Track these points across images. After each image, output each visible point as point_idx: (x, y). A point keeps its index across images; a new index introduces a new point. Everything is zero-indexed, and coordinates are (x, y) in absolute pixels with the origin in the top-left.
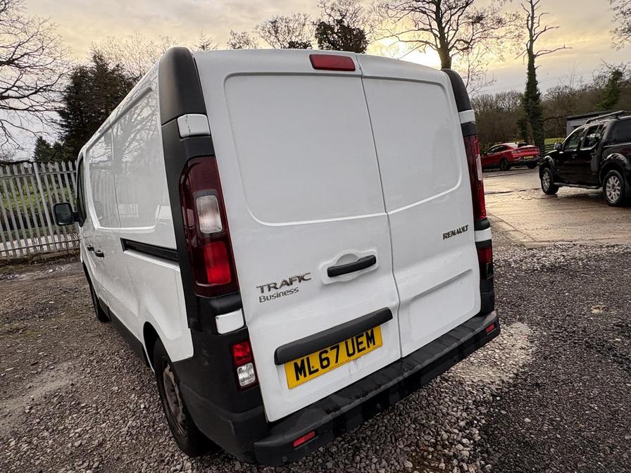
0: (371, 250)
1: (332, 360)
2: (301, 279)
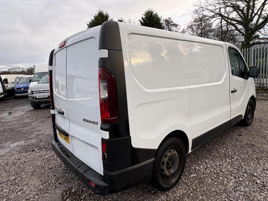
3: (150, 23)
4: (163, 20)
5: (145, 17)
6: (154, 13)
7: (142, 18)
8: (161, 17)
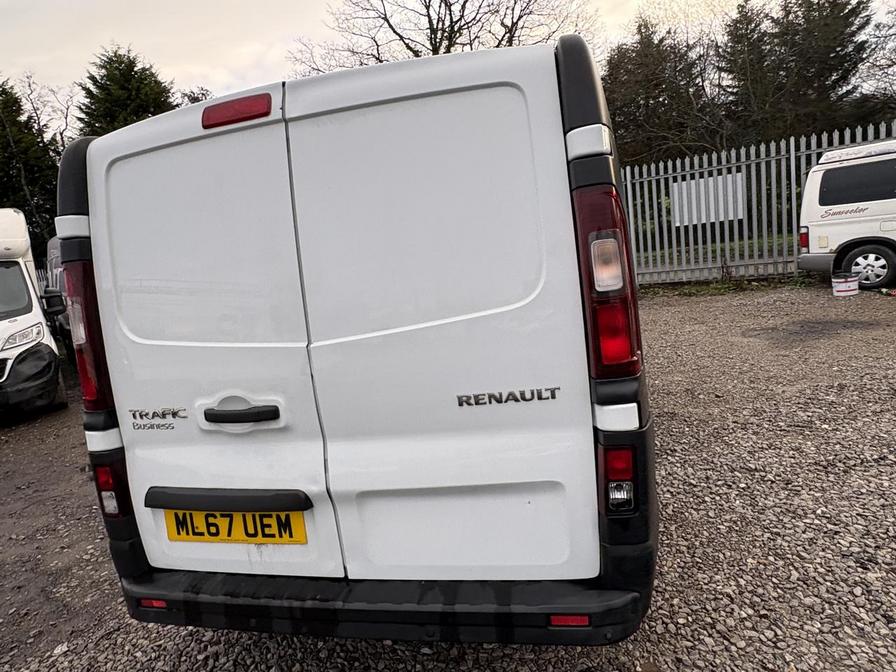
0: (275, 398)
1: (224, 530)
2: (175, 414)
3: (129, 98)
4: (179, 95)
5: (107, 76)
6: (139, 67)
7: (92, 78)
8: (172, 83)
